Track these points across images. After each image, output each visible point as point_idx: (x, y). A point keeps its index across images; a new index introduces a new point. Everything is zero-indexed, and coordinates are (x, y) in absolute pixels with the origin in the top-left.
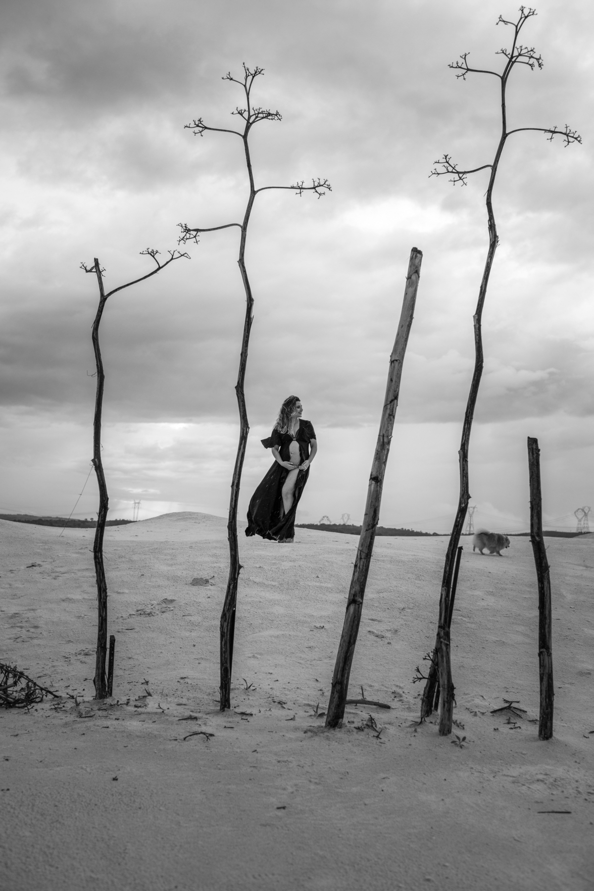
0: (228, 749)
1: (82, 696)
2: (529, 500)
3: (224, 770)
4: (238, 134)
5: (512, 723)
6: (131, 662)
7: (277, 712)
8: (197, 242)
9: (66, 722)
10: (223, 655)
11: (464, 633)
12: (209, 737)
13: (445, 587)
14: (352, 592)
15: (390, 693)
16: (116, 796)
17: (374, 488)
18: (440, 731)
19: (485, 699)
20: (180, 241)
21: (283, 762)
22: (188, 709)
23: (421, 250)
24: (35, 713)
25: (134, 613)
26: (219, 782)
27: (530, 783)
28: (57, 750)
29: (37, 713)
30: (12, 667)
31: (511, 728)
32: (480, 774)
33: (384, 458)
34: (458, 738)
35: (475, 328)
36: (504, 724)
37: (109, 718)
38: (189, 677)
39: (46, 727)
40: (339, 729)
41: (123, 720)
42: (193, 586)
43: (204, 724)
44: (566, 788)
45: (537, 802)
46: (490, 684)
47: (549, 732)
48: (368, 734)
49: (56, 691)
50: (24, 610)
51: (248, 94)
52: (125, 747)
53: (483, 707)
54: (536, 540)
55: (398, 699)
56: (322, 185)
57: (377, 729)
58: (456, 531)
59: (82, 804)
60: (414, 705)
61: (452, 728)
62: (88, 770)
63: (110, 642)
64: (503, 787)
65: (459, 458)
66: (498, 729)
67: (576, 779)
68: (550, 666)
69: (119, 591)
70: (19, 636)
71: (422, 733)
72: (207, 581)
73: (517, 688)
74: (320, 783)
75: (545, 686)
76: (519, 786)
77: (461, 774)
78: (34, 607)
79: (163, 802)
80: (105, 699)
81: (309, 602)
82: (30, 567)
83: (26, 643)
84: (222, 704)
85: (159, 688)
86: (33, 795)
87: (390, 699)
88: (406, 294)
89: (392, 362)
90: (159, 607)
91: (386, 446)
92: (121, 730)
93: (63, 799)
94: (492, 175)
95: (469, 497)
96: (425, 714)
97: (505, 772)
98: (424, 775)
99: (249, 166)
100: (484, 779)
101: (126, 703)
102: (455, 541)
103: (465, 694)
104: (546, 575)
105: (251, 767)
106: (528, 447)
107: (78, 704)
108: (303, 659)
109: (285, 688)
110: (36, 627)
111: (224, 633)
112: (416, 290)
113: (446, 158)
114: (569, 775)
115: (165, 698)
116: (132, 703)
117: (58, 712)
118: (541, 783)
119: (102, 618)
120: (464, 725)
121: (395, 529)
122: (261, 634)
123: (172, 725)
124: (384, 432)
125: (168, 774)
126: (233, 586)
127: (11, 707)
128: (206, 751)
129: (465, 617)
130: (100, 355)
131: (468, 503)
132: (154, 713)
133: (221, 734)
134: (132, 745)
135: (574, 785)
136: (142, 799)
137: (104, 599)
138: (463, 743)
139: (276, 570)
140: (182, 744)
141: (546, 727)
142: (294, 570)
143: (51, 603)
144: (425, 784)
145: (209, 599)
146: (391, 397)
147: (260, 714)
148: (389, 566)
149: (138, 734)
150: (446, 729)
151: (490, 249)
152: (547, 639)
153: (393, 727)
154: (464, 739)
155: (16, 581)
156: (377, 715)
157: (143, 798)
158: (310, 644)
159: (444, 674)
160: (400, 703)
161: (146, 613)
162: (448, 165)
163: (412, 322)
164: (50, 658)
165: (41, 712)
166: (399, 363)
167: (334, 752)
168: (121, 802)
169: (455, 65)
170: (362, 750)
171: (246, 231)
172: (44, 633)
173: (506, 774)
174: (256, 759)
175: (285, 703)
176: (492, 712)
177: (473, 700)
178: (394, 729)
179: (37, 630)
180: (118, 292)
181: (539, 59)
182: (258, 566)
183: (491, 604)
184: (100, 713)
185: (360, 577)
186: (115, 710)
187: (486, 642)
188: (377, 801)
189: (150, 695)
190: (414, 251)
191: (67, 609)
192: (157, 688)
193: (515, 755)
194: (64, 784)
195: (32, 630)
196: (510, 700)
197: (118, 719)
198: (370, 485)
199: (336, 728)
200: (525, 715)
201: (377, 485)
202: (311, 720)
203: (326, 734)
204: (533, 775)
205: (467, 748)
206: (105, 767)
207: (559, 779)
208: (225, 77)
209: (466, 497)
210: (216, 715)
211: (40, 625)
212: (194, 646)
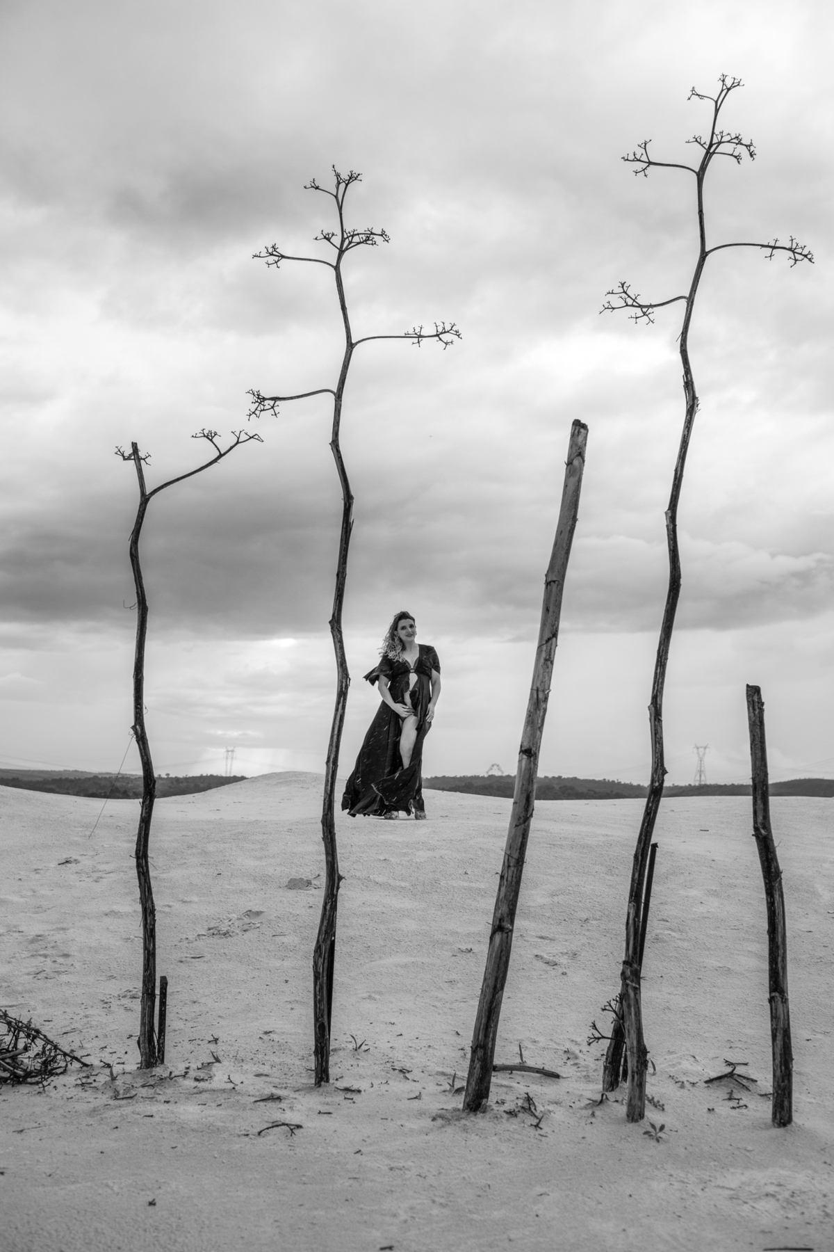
0: (320, 1149)
1: (123, 1063)
2: (751, 776)
3: (311, 1184)
4: (328, 264)
5: (735, 1099)
6: (196, 1008)
7: (399, 1087)
8: (276, 414)
9: (95, 1108)
10: (318, 1005)
11: (671, 957)
12: (294, 1131)
13: (633, 903)
14: (497, 915)
15: (561, 1053)
16: (150, 1232)
17: (526, 765)
18: (628, 1116)
19: (697, 1061)
20: (250, 415)
21: (398, 1169)
22: (270, 1083)
23: (587, 424)
24: (53, 1093)
25: (204, 933)
26: (301, 1205)
27: (755, 1199)
28: (76, 1155)
29: (56, 1092)
30: (25, 1022)
31: (733, 1108)
32: (682, 1184)
33: (540, 721)
34: (653, 1126)
35: (668, 530)
36: (724, 1100)
37: (156, 1101)
38: (277, 1030)
39: (65, 1117)
40: (482, 1115)
41: (176, 1102)
42: (289, 890)
43: (290, 1108)
44: (808, 1208)
45: (763, 1232)
46: (706, 1035)
47: (787, 1115)
48: (523, 1122)
49: (88, 1055)
50: (50, 930)
51: (340, 208)
52: (173, 1148)
53: (693, 1075)
54: (761, 834)
55: (572, 1063)
56: (448, 332)
57: (537, 1114)
58: (647, 821)
59: (99, 1247)
60: (594, 1071)
61: (646, 1110)
62: (116, 1188)
63: (161, 985)
64: (715, 1206)
65: (649, 716)
66: (713, 1109)
67: (824, 1192)
68: (786, 1018)
69: (186, 899)
70: (41, 970)
71: (602, 1118)
72: (309, 883)
73: (746, 1042)
74: (447, 1205)
75: (779, 1046)
76: (739, 1205)
77: (654, 1185)
78: (65, 925)
79: (216, 1242)
80: (154, 1069)
81: (452, 912)
82: (63, 864)
83: (51, 980)
84: (317, 1076)
85: (233, 1048)
86: (31, 1233)
87: (561, 1063)
88: (566, 486)
89: (548, 584)
90: (240, 923)
91: (542, 704)
92: (169, 1120)
93: (73, 1238)
94: (687, 311)
95: (664, 772)
96: (609, 1088)
97: (719, 1182)
98: (600, 1188)
99: (344, 308)
100: (688, 1193)
101: (183, 1074)
102: (646, 836)
103: (670, 1053)
104: (777, 885)
105: (350, 1178)
106: (747, 699)
107: (114, 1079)
108: (440, 1000)
109: (411, 1047)
110: (66, 956)
111: (319, 973)
112: (579, 481)
113: (623, 287)
114: (814, 1184)
115: (240, 1065)
116: (192, 1074)
117: (86, 1091)
118: (771, 1198)
119: (149, 952)
120: (663, 1105)
121: (594, 781)
122: (382, 962)
123: (243, 1110)
124: (538, 685)
125: (229, 1194)
126: (331, 905)
127: (20, 1083)
128: (289, 1153)
129: (675, 932)
130: (141, 578)
131: (663, 781)
132: (221, 1090)
133: (313, 1125)
134: (183, 1145)
135: (821, 1202)
136: (186, 1237)
137: (150, 924)
138: (660, 1134)
139: (408, 864)
140: (255, 1142)
141: (782, 1107)
142: (434, 864)
143: (89, 918)
144: (601, 1203)
145: (311, 910)
146: (547, 635)
147: (372, 1090)
148: (568, 854)
149: (194, 1126)
150: (637, 1113)
151: (687, 416)
152: (781, 978)
153: (561, 1108)
154: (662, 1128)
155: (42, 885)
156: (540, 1088)
157: (188, 1235)
158: (451, 977)
159: (632, 1032)
160: (575, 1068)
161: (221, 932)
162: (627, 296)
163: (575, 526)
164: (83, 1004)
165: (61, 1090)
166: (558, 585)
167: (473, 1152)
168: (156, 1242)
169: (631, 157)
170: (513, 1148)
171: (341, 401)
172: (77, 965)
173: (721, 1185)
174: (360, 1166)
175: (409, 1072)
176: (706, 1082)
177: (680, 1064)
178: (562, 1112)
179: (67, 959)
180: (165, 489)
181: (750, 146)
182: (382, 858)
183: (713, 910)
184: (144, 1092)
185: (508, 894)
186: (167, 1086)
187: (703, 970)
188: (527, 1233)
189: (218, 1060)
190: (576, 425)
191: (111, 927)
192: (229, 1048)
193: (737, 1152)
194: (78, 1212)
195: (60, 960)
196: (734, 1062)
197: (168, 1102)
198: (520, 761)
199: (478, 1112)
200: (754, 1086)
201: (530, 761)
202: (445, 1098)
203: (463, 1122)
204: (760, 1186)
205: (666, 1142)
206: (139, 1183)
207: (798, 1192)
208: (309, 186)
209: (660, 772)
210: (308, 1093)
211: (72, 953)
212: (287, 981)
